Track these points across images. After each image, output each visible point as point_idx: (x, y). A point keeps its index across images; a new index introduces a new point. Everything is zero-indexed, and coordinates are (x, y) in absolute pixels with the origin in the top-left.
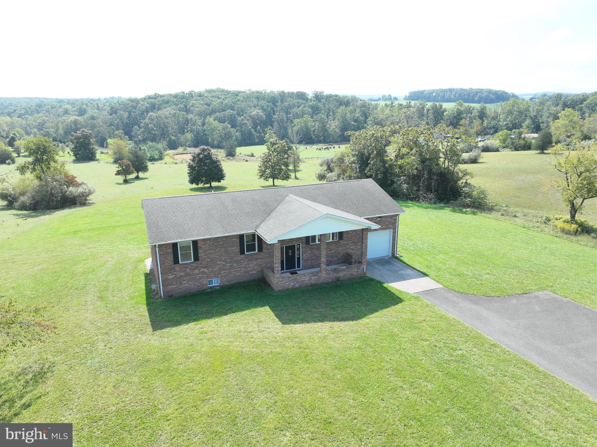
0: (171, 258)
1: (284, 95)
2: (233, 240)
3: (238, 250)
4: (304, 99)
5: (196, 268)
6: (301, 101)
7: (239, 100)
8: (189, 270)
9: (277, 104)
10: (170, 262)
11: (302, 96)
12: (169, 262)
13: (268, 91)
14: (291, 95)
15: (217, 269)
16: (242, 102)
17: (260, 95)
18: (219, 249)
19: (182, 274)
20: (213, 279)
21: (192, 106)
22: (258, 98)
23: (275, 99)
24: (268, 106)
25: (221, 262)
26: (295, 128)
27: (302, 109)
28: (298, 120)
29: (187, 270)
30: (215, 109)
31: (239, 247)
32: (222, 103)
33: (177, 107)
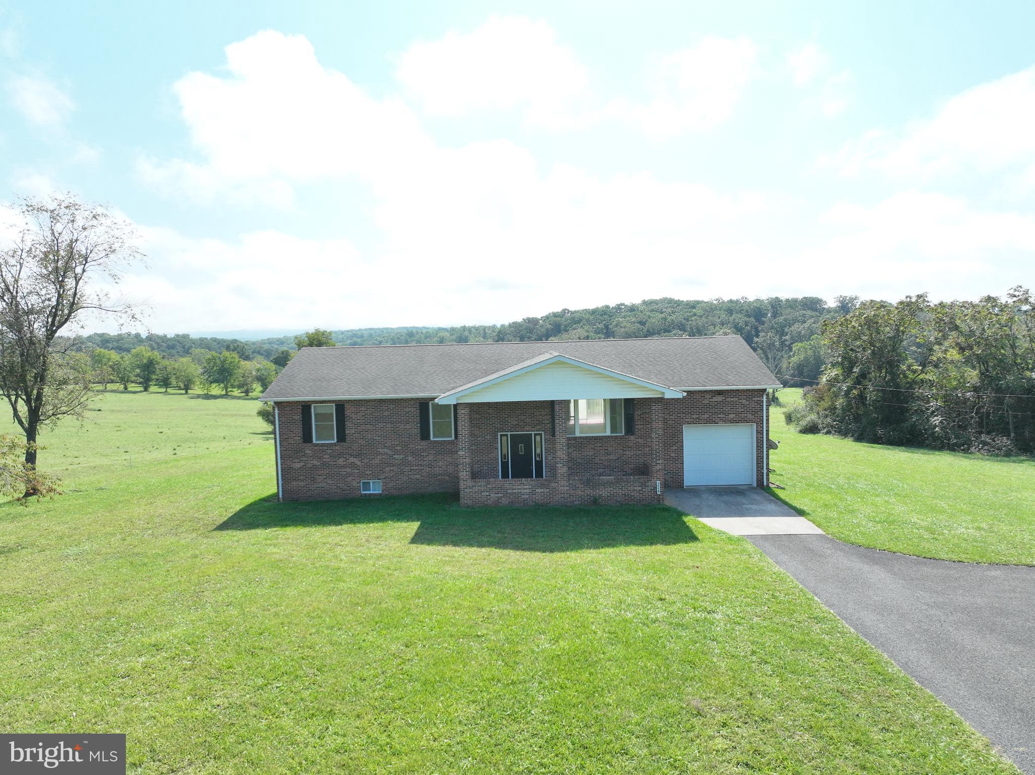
0: (298, 430)
1: (780, 304)
2: (408, 410)
3: (416, 430)
4: (816, 310)
5: (340, 455)
6: (809, 313)
7: (695, 315)
8: (328, 456)
9: (763, 319)
10: (297, 438)
11: (812, 305)
12: (295, 438)
13: (751, 298)
14: (792, 304)
15: (377, 461)
16: (701, 317)
17: (734, 305)
18: (381, 425)
19: (315, 462)
20: (371, 481)
21: (617, 325)
22: (730, 311)
23: (760, 312)
24: (746, 324)
25: (385, 450)
26: (795, 359)
27: (810, 325)
28: (800, 344)
29: (324, 456)
30: (654, 330)
31: (419, 425)
32: (665, 319)
33: (593, 328)
